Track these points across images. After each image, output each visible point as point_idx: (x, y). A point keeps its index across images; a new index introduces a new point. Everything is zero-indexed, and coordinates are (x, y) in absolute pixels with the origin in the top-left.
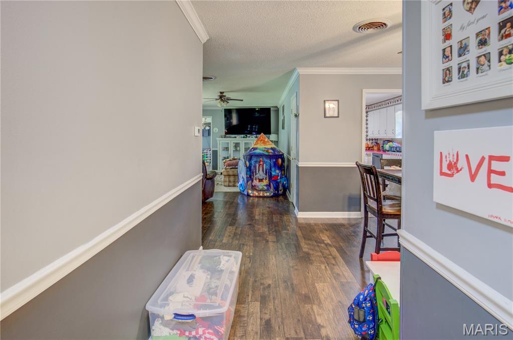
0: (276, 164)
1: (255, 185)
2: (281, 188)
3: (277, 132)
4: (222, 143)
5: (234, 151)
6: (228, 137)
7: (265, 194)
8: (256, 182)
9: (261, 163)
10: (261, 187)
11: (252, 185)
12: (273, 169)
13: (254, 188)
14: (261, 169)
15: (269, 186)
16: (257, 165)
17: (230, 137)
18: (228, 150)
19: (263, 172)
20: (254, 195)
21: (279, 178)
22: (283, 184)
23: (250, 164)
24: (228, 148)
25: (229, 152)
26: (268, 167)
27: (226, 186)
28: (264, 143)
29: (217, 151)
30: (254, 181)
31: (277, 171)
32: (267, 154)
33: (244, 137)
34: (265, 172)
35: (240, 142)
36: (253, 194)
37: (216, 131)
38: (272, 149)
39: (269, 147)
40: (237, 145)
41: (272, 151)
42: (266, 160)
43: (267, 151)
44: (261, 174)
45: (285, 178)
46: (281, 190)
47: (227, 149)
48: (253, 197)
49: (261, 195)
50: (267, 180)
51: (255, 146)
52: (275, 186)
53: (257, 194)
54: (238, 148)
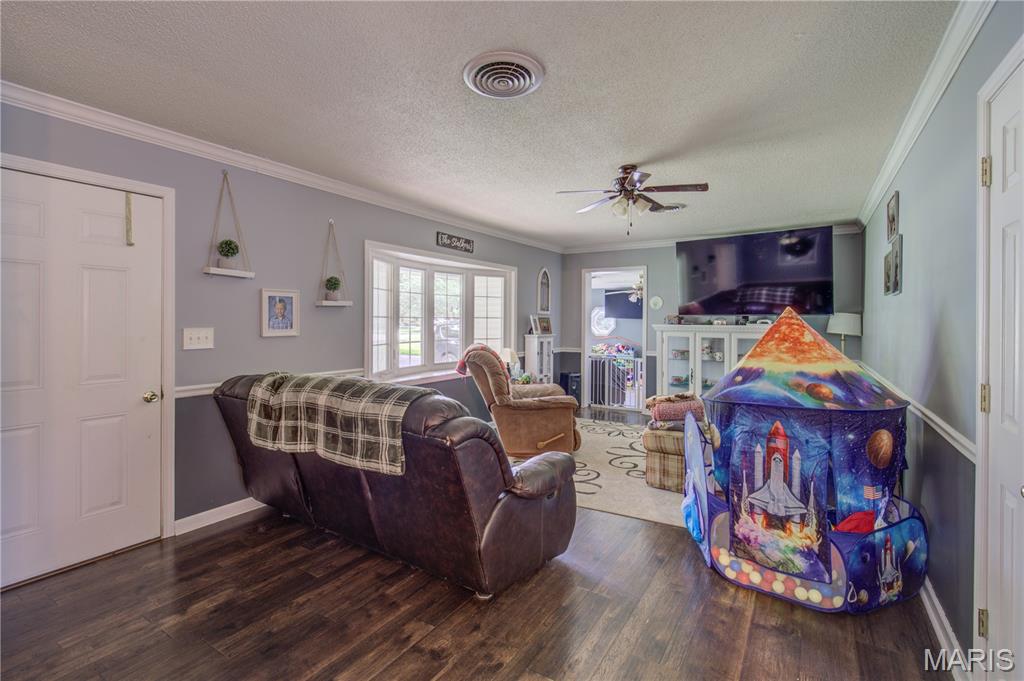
0: (857, 458)
1: (748, 540)
2: (889, 571)
3: (858, 306)
4: (669, 338)
5: (703, 362)
6: (688, 322)
7: (801, 594)
8: (750, 526)
9: (780, 443)
10: (778, 556)
11: (733, 535)
12: (843, 480)
13: (740, 546)
14: (777, 469)
15: (819, 558)
16: (759, 451)
17: (696, 323)
18: (687, 359)
19: (790, 486)
20: (745, 582)
21: (879, 523)
22: (902, 554)
23: (727, 441)
24: (688, 351)
25: (691, 366)
26: (815, 468)
27: (652, 485)
28: (797, 349)
29: (655, 358)
30: (744, 516)
31: (869, 492)
32: (809, 403)
33: (737, 323)
34: (796, 489)
35: (725, 336)
36: (740, 572)
37: (655, 305)
38: (837, 379)
39: (824, 368)
40: (715, 346)
41: (839, 392)
42: (803, 434)
43: (811, 391)
44: (776, 494)
45: (916, 524)
46: (890, 586)
47: (684, 354)
48: (738, 586)
49: (778, 587)
50: (811, 530)
51: (753, 364)
52: (856, 564)
53: (756, 578)
54: (718, 355)
